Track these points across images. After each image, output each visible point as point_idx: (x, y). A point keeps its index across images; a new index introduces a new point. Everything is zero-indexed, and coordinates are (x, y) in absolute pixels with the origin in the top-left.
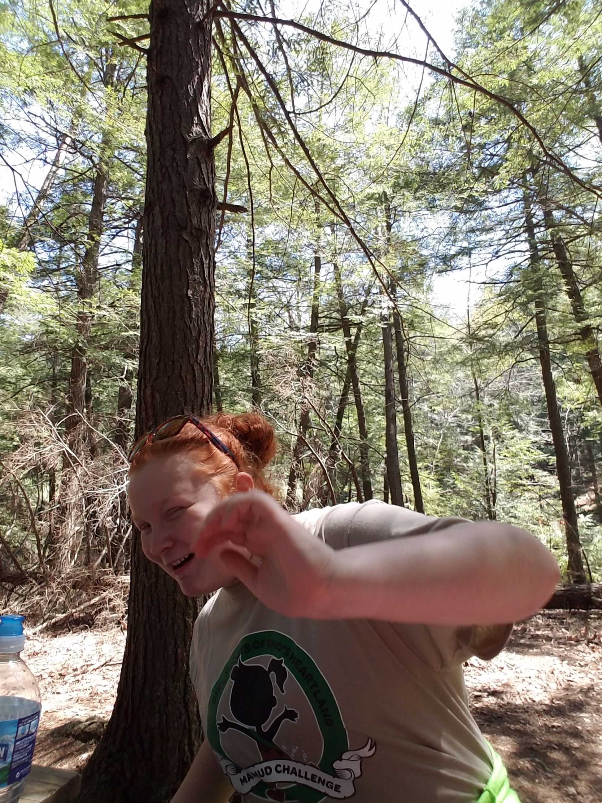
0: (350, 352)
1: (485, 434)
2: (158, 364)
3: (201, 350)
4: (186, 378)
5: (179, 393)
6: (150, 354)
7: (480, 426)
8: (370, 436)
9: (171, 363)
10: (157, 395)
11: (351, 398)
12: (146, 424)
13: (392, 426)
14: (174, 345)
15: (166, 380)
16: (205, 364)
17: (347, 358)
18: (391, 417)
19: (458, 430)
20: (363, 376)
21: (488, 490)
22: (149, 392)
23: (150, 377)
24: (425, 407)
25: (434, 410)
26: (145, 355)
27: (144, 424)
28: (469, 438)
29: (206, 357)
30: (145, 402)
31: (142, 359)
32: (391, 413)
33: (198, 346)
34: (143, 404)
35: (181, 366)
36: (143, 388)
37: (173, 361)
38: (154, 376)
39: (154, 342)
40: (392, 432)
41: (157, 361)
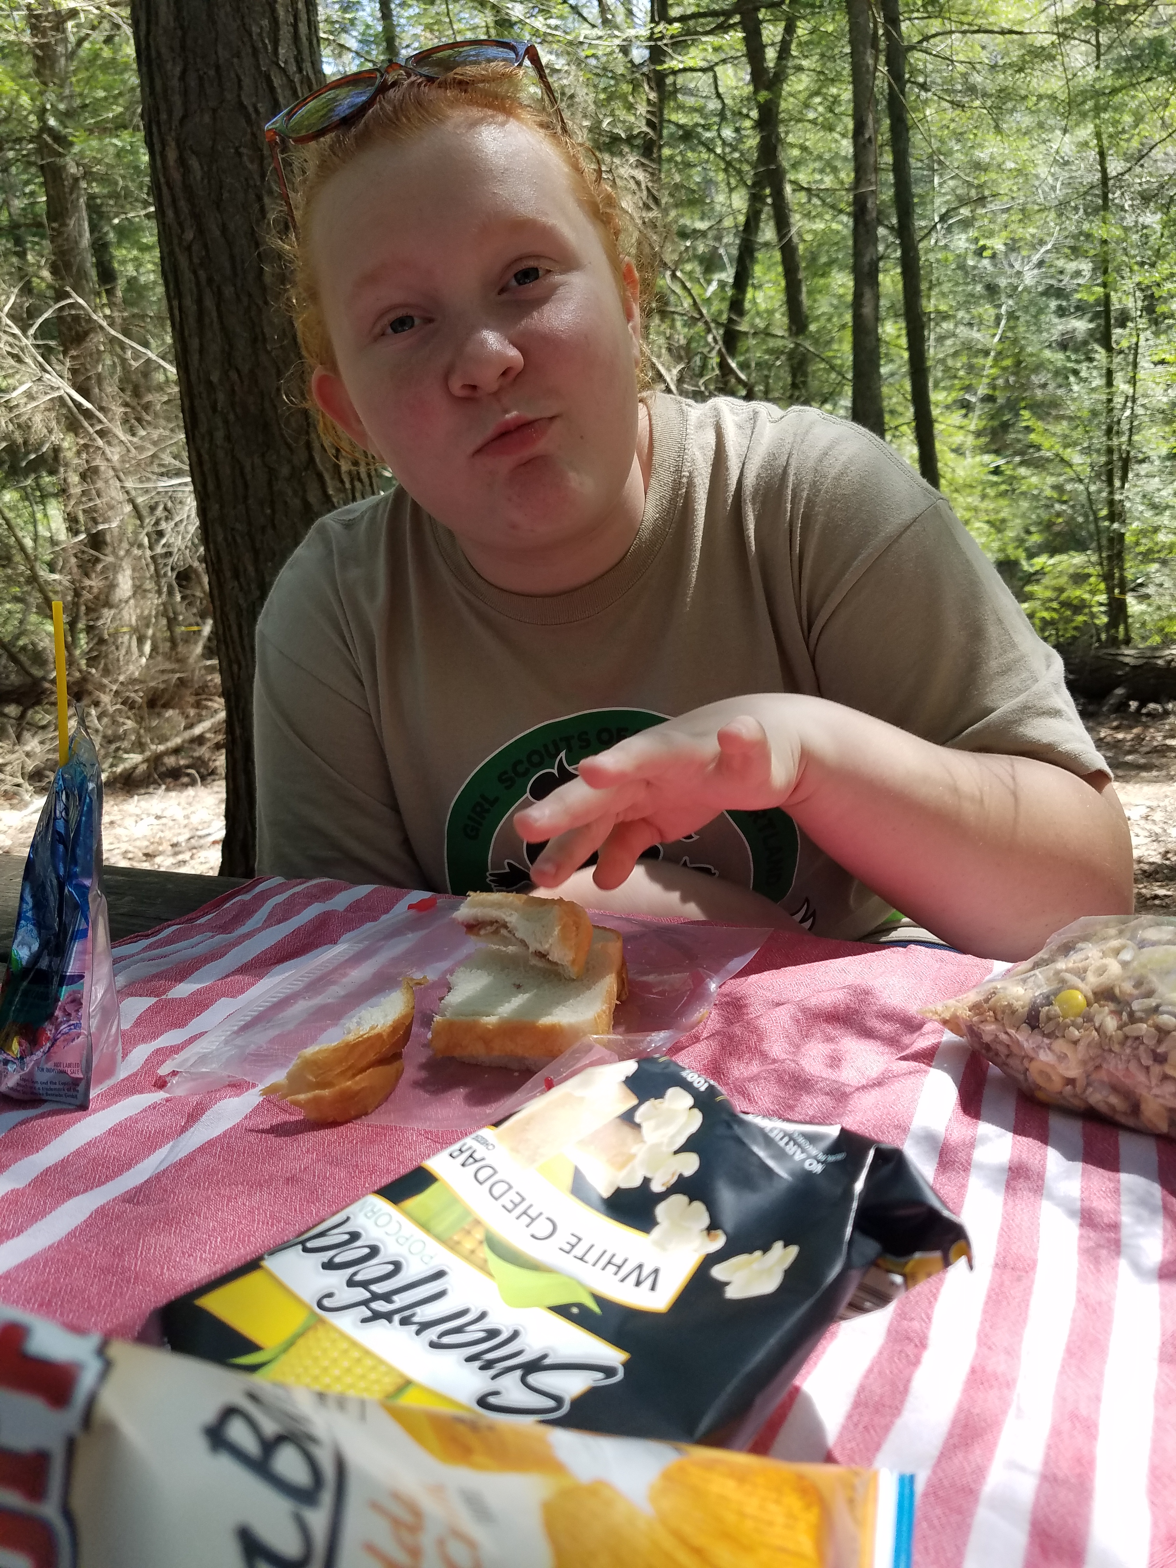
0: (763, 96)
1: (1116, 305)
2: (183, 77)
3: (285, 32)
4: (256, 110)
5: (243, 150)
6: (159, 54)
7: (1104, 285)
8: (813, 327)
9: (212, 73)
10: (194, 162)
11: (768, 233)
12: (180, 238)
13: (868, 295)
14: (214, 23)
15: (207, 118)
16: (300, 70)
17: (754, 114)
18: (866, 269)
19: (1053, 304)
20: (796, 165)
21: (1110, 451)
22: (172, 155)
23: (170, 113)
24: (961, 242)
25: (984, 248)
26: (148, 56)
27: (176, 241)
28: (1081, 326)
29: (300, 52)
30: (168, 184)
31: (144, 69)
32: (867, 259)
33: (275, 21)
34: (165, 189)
35: (240, 81)
36: (158, 147)
37: (218, 68)
38: (178, 113)
39: (163, 21)
40: (867, 310)
41: (178, 70)
